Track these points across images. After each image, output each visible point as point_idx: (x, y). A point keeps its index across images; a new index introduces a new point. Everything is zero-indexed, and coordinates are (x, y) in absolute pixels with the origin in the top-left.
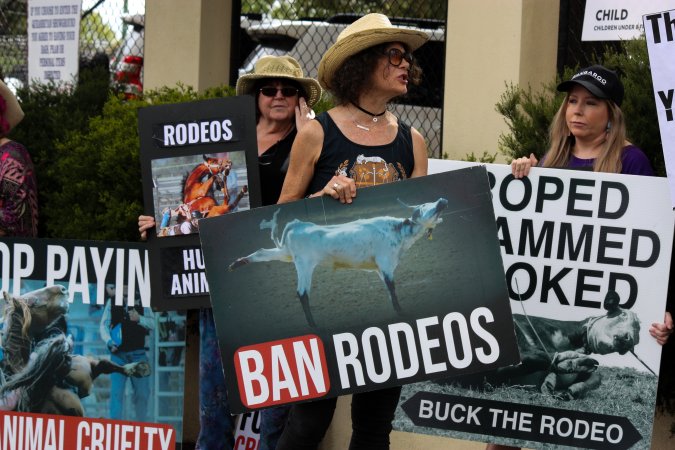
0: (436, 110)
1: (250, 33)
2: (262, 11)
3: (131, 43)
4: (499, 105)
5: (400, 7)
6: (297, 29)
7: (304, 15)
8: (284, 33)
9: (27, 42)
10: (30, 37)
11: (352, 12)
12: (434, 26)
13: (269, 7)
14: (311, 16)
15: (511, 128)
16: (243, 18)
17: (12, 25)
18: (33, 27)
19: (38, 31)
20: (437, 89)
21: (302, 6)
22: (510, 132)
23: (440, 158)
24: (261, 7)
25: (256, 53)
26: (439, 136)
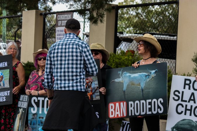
0: (174, 60)
1: (120, 38)
2: (123, 31)
3: (85, 40)
4: (192, 59)
5: (164, 30)
6: (133, 36)
7: (136, 33)
8: (130, 38)
9: (55, 40)
10: (56, 39)
11: (150, 32)
12: (174, 36)
13: (125, 30)
14: (138, 33)
15: (196, 66)
16: (118, 33)
17: (51, 35)
18: (57, 36)
19: (59, 37)
20: (174, 54)
21: (135, 30)
22: (196, 67)
23: (175, 75)
24: (123, 30)
25: (122, 43)
26: (175, 68)
